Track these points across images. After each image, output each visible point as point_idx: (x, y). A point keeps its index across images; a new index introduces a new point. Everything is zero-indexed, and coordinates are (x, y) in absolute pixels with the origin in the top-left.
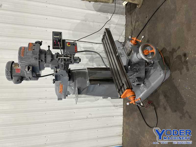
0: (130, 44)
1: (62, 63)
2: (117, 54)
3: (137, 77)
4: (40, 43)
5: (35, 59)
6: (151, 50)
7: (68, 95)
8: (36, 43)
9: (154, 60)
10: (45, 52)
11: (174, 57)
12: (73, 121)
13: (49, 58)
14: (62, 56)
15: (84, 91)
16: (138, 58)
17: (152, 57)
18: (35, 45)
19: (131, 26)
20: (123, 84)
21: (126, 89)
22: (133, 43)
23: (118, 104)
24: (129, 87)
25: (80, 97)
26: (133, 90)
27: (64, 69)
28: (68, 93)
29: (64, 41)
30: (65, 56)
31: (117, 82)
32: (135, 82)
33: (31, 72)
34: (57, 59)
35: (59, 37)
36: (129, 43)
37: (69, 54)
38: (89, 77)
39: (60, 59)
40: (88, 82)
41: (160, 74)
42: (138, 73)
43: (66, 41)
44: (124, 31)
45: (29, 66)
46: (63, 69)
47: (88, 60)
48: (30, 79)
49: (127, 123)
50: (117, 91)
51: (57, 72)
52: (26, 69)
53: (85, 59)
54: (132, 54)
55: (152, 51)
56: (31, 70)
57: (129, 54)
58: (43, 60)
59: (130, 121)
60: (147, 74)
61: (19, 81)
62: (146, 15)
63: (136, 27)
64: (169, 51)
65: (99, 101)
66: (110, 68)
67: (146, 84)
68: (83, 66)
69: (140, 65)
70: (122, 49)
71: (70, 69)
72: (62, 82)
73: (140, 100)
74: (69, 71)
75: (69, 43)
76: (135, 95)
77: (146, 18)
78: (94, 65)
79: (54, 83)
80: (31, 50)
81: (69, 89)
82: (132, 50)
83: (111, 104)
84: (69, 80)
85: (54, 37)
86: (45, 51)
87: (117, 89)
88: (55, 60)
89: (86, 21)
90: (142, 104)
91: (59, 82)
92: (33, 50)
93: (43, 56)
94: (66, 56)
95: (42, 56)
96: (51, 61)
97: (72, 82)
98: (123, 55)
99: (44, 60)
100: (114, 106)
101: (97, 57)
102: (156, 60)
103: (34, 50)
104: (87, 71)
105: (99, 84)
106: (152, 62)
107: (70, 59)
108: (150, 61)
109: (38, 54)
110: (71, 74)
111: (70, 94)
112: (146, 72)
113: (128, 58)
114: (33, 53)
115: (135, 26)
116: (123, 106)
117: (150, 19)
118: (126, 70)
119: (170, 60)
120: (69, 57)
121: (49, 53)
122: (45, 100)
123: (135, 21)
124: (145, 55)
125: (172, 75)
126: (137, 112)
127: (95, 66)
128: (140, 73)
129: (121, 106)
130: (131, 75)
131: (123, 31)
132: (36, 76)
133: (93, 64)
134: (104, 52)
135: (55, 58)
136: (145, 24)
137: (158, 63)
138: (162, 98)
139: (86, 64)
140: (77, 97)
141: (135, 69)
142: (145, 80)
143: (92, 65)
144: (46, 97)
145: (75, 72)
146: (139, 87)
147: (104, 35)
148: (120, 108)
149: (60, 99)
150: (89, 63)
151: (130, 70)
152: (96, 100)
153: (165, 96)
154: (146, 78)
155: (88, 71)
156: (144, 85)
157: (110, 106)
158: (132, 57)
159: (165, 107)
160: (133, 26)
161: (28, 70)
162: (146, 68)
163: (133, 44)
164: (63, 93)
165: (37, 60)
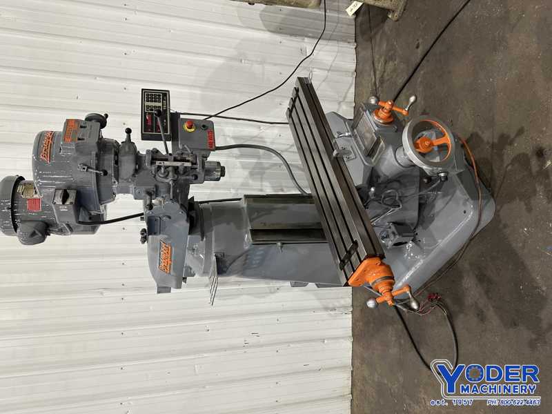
0: (372, 122)
1: (167, 181)
2: (335, 153)
3: (394, 223)
4: (102, 121)
5: (84, 169)
6: (437, 138)
7: (188, 278)
8: (89, 119)
9: (449, 170)
10: (114, 146)
11: (507, 160)
12: (205, 355)
13: (127, 166)
14: (167, 160)
15: (235, 264)
16: (399, 163)
17: (440, 160)
18: (85, 127)
19: (372, 73)
20: (355, 243)
21: (365, 259)
22: (381, 119)
23: (337, 304)
24: (373, 252)
25: (224, 283)
26: (385, 261)
27: (175, 198)
28: (186, 271)
29: (175, 116)
30: (175, 160)
31: (336, 235)
32: (387, 236)
33: (71, 206)
34: (153, 168)
35: (160, 104)
36: (370, 117)
37: (188, 155)
38: (251, 221)
39: (162, 169)
40: (248, 237)
41: (465, 212)
42: (397, 209)
43: (182, 116)
44: (352, 90)
45: (65, 191)
46: (171, 197)
47: (246, 173)
48: (71, 230)
49: (363, 360)
50: (337, 265)
51: (150, 207)
52: (56, 198)
53: (238, 170)
54: (380, 152)
55: (441, 141)
56: (71, 203)
57: (370, 153)
58: (109, 172)
59: (373, 353)
60: (425, 213)
61: (36, 236)
62: (418, 40)
63: (388, 75)
64: (488, 143)
65: (279, 295)
66: (314, 194)
67: (420, 243)
68: (233, 191)
69: (405, 186)
70: (350, 136)
71: (193, 198)
72: (169, 239)
73: (408, 292)
74: (189, 203)
75: (192, 123)
76: (392, 278)
77: (417, 47)
78: (264, 188)
79: (143, 242)
80: (72, 140)
81: (189, 260)
82: (378, 139)
83: (316, 304)
84: (190, 233)
85: (147, 104)
86: (115, 144)
87: (335, 259)
88: (146, 172)
89: (241, 61)
90: (414, 305)
91: (159, 237)
92: (79, 139)
93: (109, 159)
94: (179, 158)
95: (106, 157)
96: (133, 175)
97: (200, 237)
98: (352, 156)
99: (111, 172)
100: (326, 309)
101: (275, 165)
102: (454, 167)
103: (80, 141)
104: (243, 204)
105: (279, 244)
106: (442, 175)
107: (192, 169)
108: (435, 172)
109: (94, 153)
110: (197, 215)
111: (193, 275)
112: (421, 207)
113: (366, 164)
114: (78, 149)
115: (384, 72)
116: (351, 309)
117: (429, 50)
118: (362, 199)
119: (494, 168)
120: (188, 161)
121: (127, 149)
122: (120, 294)
123: (383, 58)
124: (420, 153)
125: (501, 213)
126: (395, 326)
127: (268, 191)
128: (405, 209)
129: (345, 307)
130: (378, 216)
131: (348, 90)
132: (89, 221)
133: (262, 185)
134: (295, 149)
135: (147, 165)
136: (414, 67)
137: (456, 179)
138: (470, 285)
139: (243, 185)
140: (215, 284)
141: (389, 196)
142: (418, 231)
143: (260, 188)
144: (123, 285)
145: (209, 209)
146: (401, 252)
147: (295, 98)
148: (344, 314)
149: (162, 289)
150: (251, 182)
151: (373, 200)
152: (273, 291)
153: (482, 278)
154: (422, 224)
155: (248, 204)
156: (416, 246)
157: (314, 310)
158: (379, 161)
159: (483, 312)
160: (378, 72)
161: (64, 202)
162: (421, 193)
163: (381, 121)
164: (172, 273)
165: (92, 170)
